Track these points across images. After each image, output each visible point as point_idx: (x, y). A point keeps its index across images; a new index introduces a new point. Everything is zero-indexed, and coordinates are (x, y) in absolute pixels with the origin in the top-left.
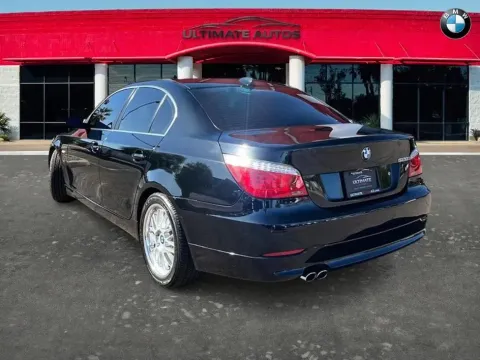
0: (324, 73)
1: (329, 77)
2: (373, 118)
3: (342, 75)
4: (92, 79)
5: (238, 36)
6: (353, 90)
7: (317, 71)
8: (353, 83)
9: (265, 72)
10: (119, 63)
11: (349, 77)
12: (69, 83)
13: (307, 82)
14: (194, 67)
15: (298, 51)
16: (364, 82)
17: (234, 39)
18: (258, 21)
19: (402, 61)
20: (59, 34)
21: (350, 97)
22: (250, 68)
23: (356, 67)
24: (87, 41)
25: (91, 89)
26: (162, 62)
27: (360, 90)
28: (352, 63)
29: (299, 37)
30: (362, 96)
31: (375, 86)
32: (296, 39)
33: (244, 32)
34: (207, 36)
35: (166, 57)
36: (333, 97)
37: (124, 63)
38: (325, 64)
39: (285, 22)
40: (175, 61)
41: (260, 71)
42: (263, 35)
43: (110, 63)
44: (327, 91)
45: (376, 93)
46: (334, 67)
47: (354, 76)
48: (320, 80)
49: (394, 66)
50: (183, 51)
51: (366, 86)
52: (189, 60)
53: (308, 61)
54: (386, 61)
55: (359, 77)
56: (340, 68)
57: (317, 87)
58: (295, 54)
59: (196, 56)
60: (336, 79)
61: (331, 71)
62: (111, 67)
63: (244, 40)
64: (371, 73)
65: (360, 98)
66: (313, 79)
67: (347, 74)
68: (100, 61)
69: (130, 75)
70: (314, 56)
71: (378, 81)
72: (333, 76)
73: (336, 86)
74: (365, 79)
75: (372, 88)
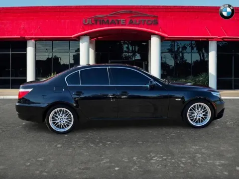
0: (173, 46)
1: (176, 49)
2: (204, 75)
3: (184, 48)
4: (26, 51)
5: (119, 24)
6: (191, 57)
7: (168, 45)
8: (191, 53)
9: (135, 46)
10: (43, 40)
11: (189, 49)
12: (11, 53)
13: (162, 52)
14: (91, 43)
15: (157, 32)
16: (198, 52)
17: (115, 25)
18: (131, 13)
19: (223, 39)
20: (5, 22)
21: (190, 62)
22: (126, 43)
23: (193, 42)
24: (22, 26)
25: (25, 56)
26: (70, 40)
27: (196, 57)
28: (191, 40)
29: (158, 23)
30: (197, 61)
31: (205, 54)
32: (155, 25)
33: (122, 21)
34: (98, 23)
35: (72, 36)
36: (178, 62)
37: (45, 41)
38: (174, 40)
39: (148, 14)
40: (78, 39)
41: (132, 45)
42: (134, 22)
43: (37, 40)
44: (175, 58)
45: (206, 59)
46: (179, 42)
47: (192, 48)
48: (171, 51)
49: (217, 42)
50: (84, 33)
51: (200, 54)
52: (87, 38)
53: (163, 39)
54: (212, 39)
55: (195, 49)
56: (183, 44)
57: (169, 55)
58: (154, 34)
59: (91, 36)
60: (181, 50)
61: (177, 45)
62: (37, 42)
63: (122, 25)
64: (203, 47)
65: (196, 62)
66: (166, 50)
67: (188, 47)
68: (31, 39)
69: (50, 48)
70: (167, 35)
71: (207, 52)
72: (179, 49)
73: (181, 55)
74: (199, 50)
75: (203, 56)
